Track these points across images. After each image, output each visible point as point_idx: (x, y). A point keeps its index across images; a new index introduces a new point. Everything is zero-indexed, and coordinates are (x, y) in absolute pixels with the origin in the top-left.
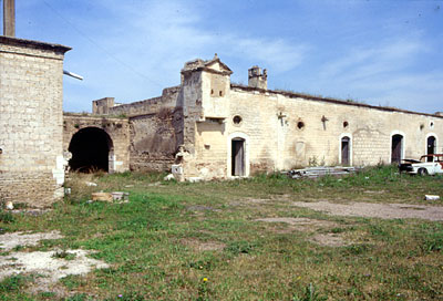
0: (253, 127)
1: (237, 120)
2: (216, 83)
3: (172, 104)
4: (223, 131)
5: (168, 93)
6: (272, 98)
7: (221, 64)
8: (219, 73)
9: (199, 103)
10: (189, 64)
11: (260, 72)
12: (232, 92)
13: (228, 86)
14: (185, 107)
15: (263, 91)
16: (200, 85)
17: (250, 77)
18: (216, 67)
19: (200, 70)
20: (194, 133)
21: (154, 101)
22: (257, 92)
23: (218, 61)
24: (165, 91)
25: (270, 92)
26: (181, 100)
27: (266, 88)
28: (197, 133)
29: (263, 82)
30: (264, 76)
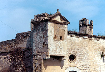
0: (84, 63)
1: (72, 58)
2: (58, 30)
3: (23, 45)
4: (62, 66)
5: (20, 37)
6: (97, 41)
7: (62, 17)
8: (60, 23)
9: (46, 45)
10: (38, 16)
11: (88, 22)
12: (69, 37)
13: (66, 33)
14: (34, 48)
15: (90, 37)
16: (46, 32)
17: (80, 26)
18: (58, 19)
19: (47, 21)
20: (41, 67)
21: (9, 42)
22: (86, 37)
23: (59, 14)
24: (18, 35)
25: (95, 37)
26: (30, 43)
27: (92, 34)
28: (43, 68)
29: (90, 30)
30: (91, 26)
